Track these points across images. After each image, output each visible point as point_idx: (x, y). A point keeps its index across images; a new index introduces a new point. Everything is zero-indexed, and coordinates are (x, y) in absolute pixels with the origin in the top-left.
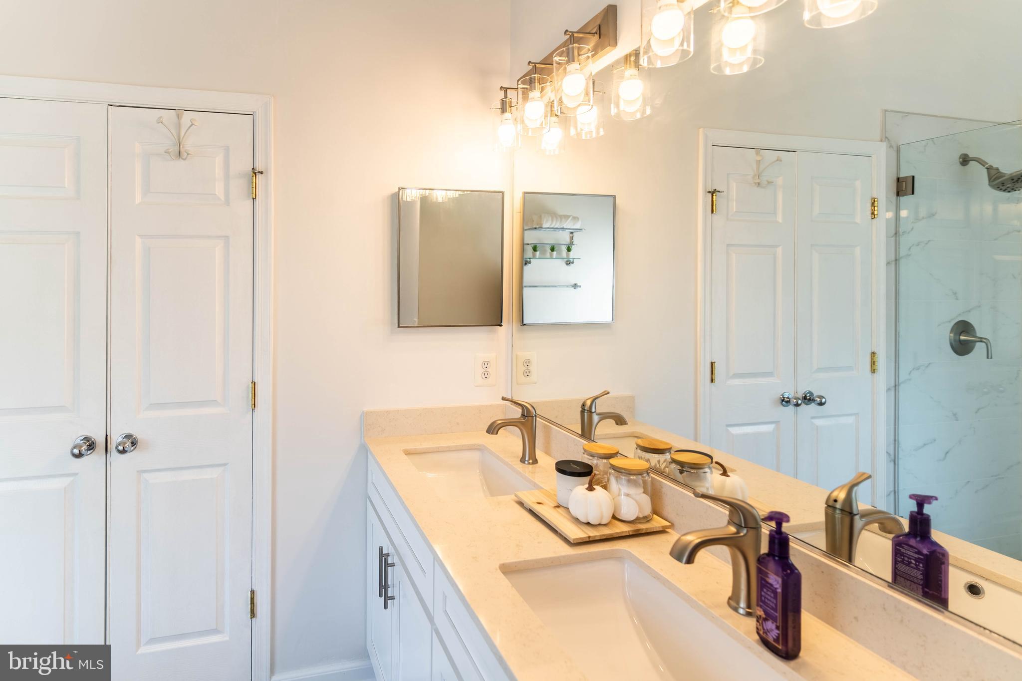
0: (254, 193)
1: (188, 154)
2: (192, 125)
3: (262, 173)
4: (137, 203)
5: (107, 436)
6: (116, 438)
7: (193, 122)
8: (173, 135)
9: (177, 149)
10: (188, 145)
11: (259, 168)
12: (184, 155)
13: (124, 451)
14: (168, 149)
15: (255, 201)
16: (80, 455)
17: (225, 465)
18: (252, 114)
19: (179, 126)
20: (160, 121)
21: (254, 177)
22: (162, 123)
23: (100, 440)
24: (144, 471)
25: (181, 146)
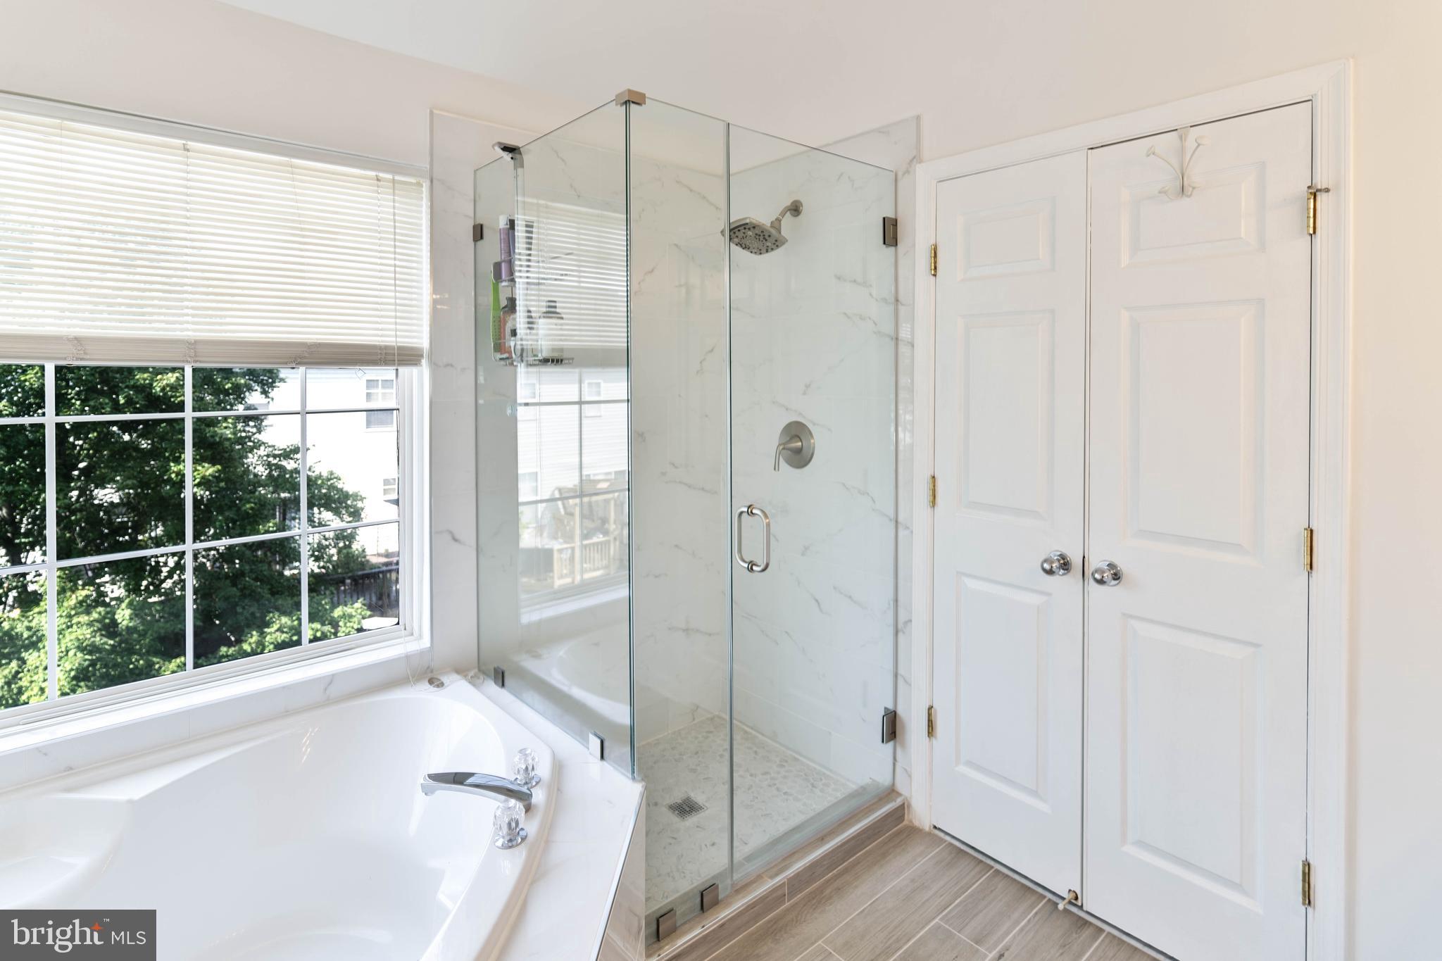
0: (1312, 225)
1: (1194, 188)
2: (1199, 145)
3: (1327, 190)
4: (1123, 266)
5: (1084, 557)
6: (1095, 562)
7: (1199, 142)
8: (1174, 169)
9: (1178, 184)
10: (1196, 175)
11: (1320, 183)
12: (1188, 190)
13: (1101, 582)
14: (1163, 188)
15: (1315, 237)
16: (1050, 572)
17: (1257, 646)
18: (1311, 98)
19: (1182, 150)
20: (1151, 153)
21: (1312, 201)
22: (1153, 154)
23: (1076, 560)
24: (1131, 617)
25: (1185, 179)
